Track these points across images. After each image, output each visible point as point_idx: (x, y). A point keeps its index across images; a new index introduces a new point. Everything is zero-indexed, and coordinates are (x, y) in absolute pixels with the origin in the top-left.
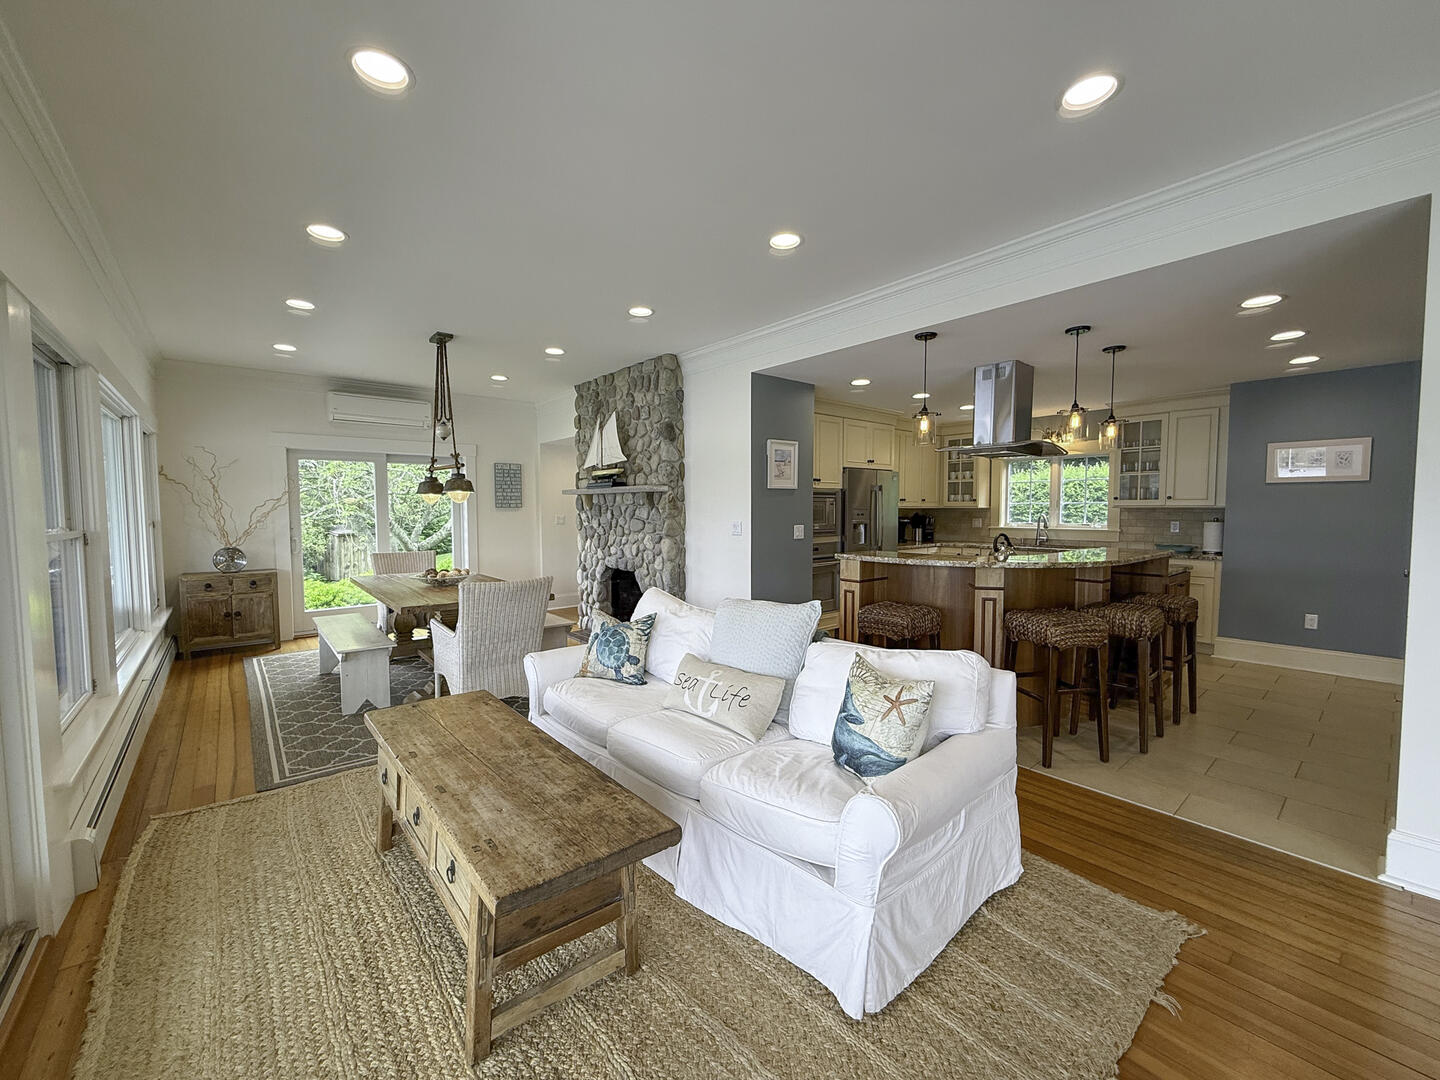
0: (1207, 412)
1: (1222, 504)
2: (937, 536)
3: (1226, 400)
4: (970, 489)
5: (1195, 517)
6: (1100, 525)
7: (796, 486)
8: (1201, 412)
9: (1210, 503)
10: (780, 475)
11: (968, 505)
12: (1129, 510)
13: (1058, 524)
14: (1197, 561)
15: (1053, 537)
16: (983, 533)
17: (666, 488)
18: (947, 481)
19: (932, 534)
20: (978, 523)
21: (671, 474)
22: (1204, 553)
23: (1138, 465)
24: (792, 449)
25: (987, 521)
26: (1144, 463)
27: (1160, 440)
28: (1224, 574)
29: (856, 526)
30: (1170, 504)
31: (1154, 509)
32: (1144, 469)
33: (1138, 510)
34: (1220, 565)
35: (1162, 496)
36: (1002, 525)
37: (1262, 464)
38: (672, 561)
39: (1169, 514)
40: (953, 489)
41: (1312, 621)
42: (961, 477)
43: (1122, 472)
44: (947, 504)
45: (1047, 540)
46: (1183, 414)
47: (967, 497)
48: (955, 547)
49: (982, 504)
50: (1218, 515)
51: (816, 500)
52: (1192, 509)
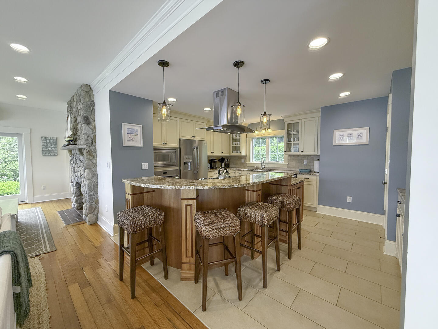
0: (314, 119)
1: (319, 154)
2: (231, 166)
3: (319, 114)
4: (239, 148)
5: (312, 158)
6: (281, 162)
7: (142, 145)
8: (312, 119)
9: (315, 153)
10: (132, 140)
11: (239, 154)
12: (291, 156)
13: (269, 161)
14: (310, 176)
15: (267, 166)
16: (245, 165)
17: (85, 146)
18: (232, 146)
19: (228, 165)
20: (243, 161)
21: (88, 140)
22: (314, 172)
23: (292, 139)
24: (139, 128)
25: (246, 160)
26: (294, 138)
27: (299, 130)
28: (320, 181)
29: (186, 163)
30: (303, 154)
31: (298, 156)
32: (294, 141)
33: (294, 156)
34: (318, 177)
35: (300, 151)
36: (251, 162)
37: (332, 138)
38: (89, 180)
39: (303, 157)
40: (234, 148)
41: (350, 199)
42: (235, 144)
43: (287, 142)
44: (232, 154)
45: (265, 167)
46: (306, 120)
47: (238, 151)
48: (233, 170)
49: (243, 154)
50: (318, 158)
51: (155, 152)
52: (311, 156)
